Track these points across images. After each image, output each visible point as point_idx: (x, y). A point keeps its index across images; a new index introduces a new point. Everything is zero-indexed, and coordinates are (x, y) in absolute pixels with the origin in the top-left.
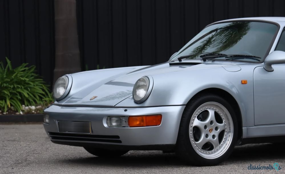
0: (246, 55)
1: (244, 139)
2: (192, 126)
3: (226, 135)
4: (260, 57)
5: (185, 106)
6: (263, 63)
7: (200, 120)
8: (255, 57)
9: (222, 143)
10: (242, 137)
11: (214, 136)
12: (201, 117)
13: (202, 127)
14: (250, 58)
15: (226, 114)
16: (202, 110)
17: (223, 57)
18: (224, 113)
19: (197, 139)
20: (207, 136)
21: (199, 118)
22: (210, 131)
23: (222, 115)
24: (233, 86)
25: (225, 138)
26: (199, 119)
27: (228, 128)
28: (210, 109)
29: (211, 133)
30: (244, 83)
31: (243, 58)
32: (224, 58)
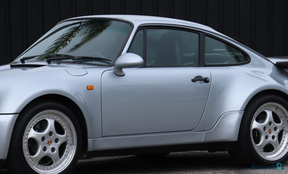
0: (94, 57)
1: (89, 151)
2: (26, 138)
3: (68, 148)
4: (110, 60)
5: (18, 115)
6: (113, 67)
7: (37, 131)
8: (104, 59)
9: (63, 157)
10: (87, 150)
11: (53, 150)
12: (38, 127)
13: (39, 139)
14: (100, 61)
15: (68, 124)
16: (39, 120)
17: (70, 58)
18: (67, 123)
19: (32, 153)
20: (45, 149)
21: (35, 128)
22: (48, 143)
23: (63, 125)
24: (77, 94)
25: (67, 151)
26: (35, 130)
27: (71, 140)
28: (49, 117)
29: (50, 146)
30: (90, 88)
31: (92, 61)
32: (71, 60)
